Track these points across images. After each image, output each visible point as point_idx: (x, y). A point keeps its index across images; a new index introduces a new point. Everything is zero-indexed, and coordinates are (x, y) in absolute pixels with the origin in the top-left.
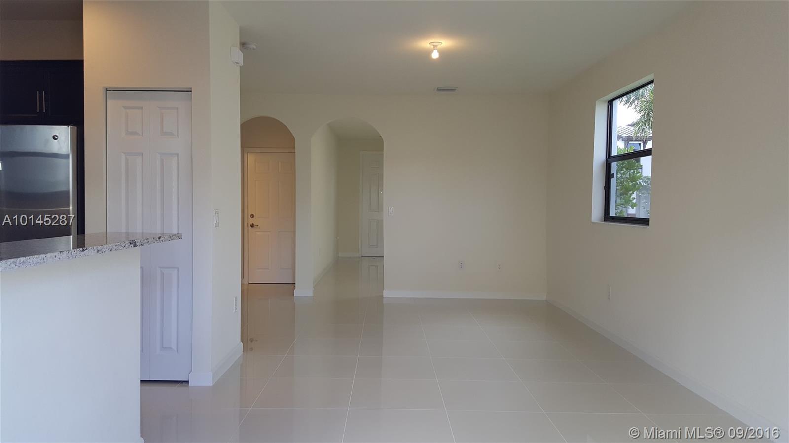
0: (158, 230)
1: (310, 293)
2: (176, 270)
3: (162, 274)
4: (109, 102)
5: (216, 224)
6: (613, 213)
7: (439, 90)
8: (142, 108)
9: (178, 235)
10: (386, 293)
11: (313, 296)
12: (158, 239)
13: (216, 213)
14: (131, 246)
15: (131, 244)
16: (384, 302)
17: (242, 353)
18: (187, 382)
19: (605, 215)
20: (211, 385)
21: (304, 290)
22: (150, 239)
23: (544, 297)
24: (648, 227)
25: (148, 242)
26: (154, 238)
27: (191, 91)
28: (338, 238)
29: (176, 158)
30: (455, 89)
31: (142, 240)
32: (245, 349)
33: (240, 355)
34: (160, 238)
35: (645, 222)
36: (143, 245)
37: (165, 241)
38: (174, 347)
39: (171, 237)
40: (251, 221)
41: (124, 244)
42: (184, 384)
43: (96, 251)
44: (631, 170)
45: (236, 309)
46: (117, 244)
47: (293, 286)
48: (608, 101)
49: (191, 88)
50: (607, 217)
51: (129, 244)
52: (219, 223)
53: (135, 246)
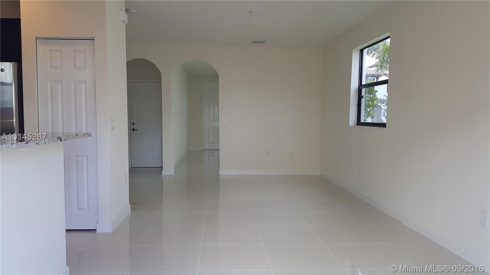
0: (74, 131)
1: (172, 173)
2: (86, 158)
3: (77, 161)
4: (39, 46)
5: (112, 128)
6: (362, 121)
7: (254, 42)
8: (61, 51)
9: (89, 134)
10: (221, 172)
11: (174, 175)
12: (76, 136)
13: (112, 121)
14: (58, 140)
15: (58, 139)
16: (220, 178)
17: (130, 211)
18: (95, 230)
19: (357, 122)
20: (111, 231)
21: (168, 170)
22: (71, 136)
23: (319, 173)
24: (386, 128)
25: (70, 138)
26: (73, 136)
27: (94, 40)
28: (189, 138)
29: (84, 84)
30: (264, 42)
31: (66, 137)
32: (132, 209)
33: (129, 212)
34: (77, 135)
35: (383, 125)
36: (66, 140)
37: (80, 138)
38: (86, 207)
39: (84, 135)
40: (133, 127)
41: (54, 139)
42: (93, 231)
43: (35, 143)
44: (371, 94)
45: (126, 183)
46: (49, 139)
47: (161, 168)
48: (360, 50)
49: (94, 38)
50: (359, 123)
51: (57, 139)
52: (114, 127)
53: (61, 140)
